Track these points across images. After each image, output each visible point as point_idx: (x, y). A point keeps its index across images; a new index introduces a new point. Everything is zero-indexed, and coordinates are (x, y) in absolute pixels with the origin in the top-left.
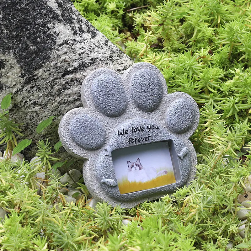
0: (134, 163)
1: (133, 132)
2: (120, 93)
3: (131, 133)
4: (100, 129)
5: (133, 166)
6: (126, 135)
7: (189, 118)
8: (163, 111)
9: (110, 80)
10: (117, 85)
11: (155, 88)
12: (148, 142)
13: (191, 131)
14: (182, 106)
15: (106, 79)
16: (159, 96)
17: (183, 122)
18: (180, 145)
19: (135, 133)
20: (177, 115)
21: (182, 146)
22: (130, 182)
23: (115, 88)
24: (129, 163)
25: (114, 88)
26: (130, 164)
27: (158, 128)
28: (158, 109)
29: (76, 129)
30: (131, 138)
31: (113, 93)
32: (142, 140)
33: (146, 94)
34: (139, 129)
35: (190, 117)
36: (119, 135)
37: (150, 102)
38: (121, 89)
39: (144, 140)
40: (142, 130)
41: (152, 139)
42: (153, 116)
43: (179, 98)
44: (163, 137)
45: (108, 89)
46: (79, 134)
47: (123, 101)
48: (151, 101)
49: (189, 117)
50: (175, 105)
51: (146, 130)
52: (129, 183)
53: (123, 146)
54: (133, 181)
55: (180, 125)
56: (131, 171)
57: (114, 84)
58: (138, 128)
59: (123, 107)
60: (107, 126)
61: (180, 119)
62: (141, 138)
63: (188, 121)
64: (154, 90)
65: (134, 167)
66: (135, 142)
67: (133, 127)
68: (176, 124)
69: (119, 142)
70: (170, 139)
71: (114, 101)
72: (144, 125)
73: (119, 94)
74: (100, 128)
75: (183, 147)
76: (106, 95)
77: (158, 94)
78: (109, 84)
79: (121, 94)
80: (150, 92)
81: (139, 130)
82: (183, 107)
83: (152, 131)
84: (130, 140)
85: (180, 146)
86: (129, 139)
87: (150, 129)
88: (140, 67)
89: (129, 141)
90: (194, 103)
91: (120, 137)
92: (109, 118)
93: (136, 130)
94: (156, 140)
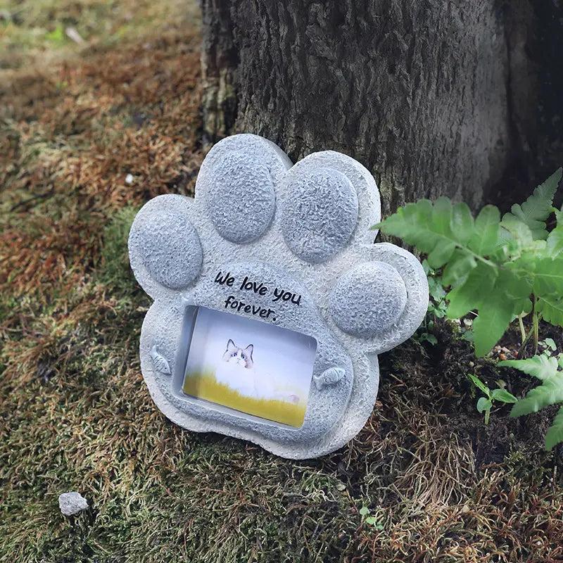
0: (239, 349)
1: (241, 288)
2: (255, 199)
3: (238, 288)
4: (189, 255)
5: (235, 354)
6: (227, 288)
7: (374, 312)
8: (334, 272)
9: (248, 166)
10: (257, 181)
11: (327, 218)
12: (263, 321)
13: (376, 342)
14: (370, 281)
15: (240, 159)
16: (333, 238)
17: (358, 315)
18: (330, 359)
19: (245, 291)
20: (351, 293)
21: (333, 361)
22: (218, 382)
23: (248, 185)
24: (231, 344)
25: (247, 183)
26: (232, 348)
27: (298, 303)
28: (325, 265)
29: (147, 234)
30: (233, 298)
31: (240, 194)
32: (254, 313)
33: (305, 221)
34: (257, 287)
35: (379, 312)
36: (216, 281)
37: (305, 243)
38: (260, 192)
39: (258, 314)
40: (262, 291)
41: (274, 319)
42: (308, 273)
43: (382, 261)
44: (300, 325)
45: (235, 182)
46: (148, 245)
47: (254, 218)
48: (309, 241)
49: (377, 309)
50: (358, 273)
51: (269, 296)
52: (216, 382)
53: (213, 306)
54: (224, 383)
55: (349, 317)
56: (228, 361)
57: (251, 177)
58: (255, 283)
59: (250, 229)
60: (210, 254)
61: (353, 304)
62: (254, 307)
63: (371, 317)
64: (324, 222)
65: (236, 357)
66: (239, 309)
67: (247, 278)
68: (340, 312)
69: (209, 295)
70: (313, 336)
71: (235, 210)
72: (272, 283)
73: (251, 199)
74: (188, 252)
75: (333, 366)
76: (226, 192)
77: (330, 233)
78: (241, 173)
79: (257, 203)
80: (314, 222)
81: (256, 291)
82: (371, 283)
83: (281, 301)
84: (231, 300)
85: (326, 360)
86: (230, 297)
87: (279, 297)
88: (329, 163)
89: (228, 302)
90: (413, 285)
91: (215, 286)
92: (222, 239)
93: (249, 286)
94: (283, 324)
